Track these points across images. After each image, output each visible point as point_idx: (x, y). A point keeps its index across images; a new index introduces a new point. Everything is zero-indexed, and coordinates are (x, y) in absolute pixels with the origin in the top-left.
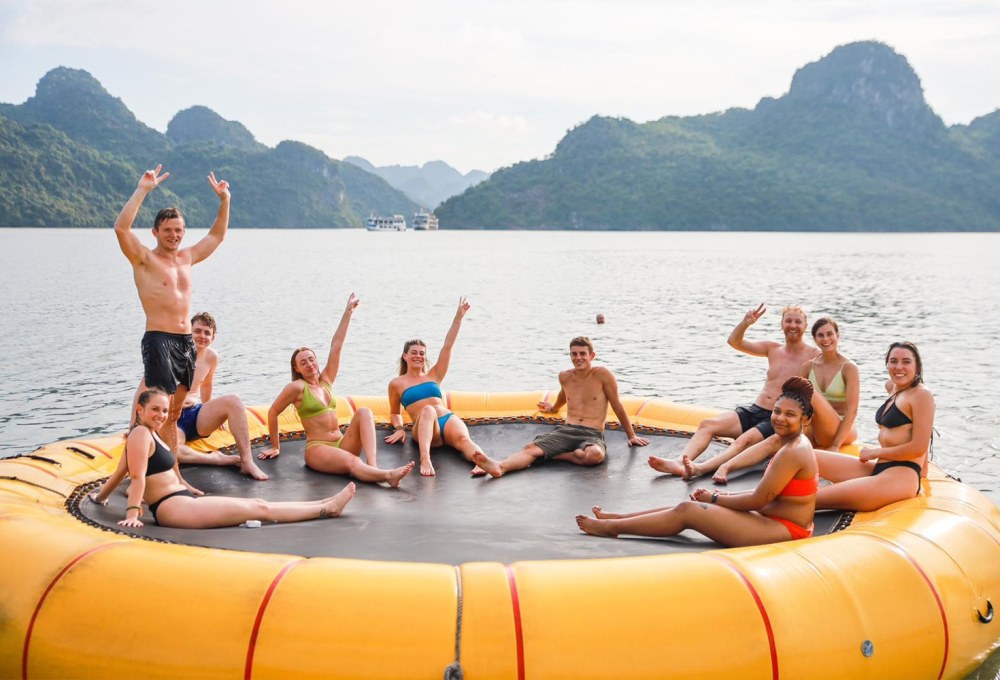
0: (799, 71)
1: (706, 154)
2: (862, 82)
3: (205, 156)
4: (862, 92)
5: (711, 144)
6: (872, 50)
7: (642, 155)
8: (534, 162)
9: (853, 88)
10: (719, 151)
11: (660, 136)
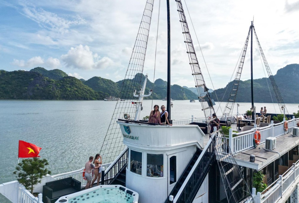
0: (278, 70)
1: (258, 87)
2: (293, 72)
3: (161, 87)
4: (294, 74)
5: (259, 85)
6: (296, 66)
7: (244, 87)
8: (222, 89)
9: (291, 73)
10: (261, 87)
11: (248, 84)
